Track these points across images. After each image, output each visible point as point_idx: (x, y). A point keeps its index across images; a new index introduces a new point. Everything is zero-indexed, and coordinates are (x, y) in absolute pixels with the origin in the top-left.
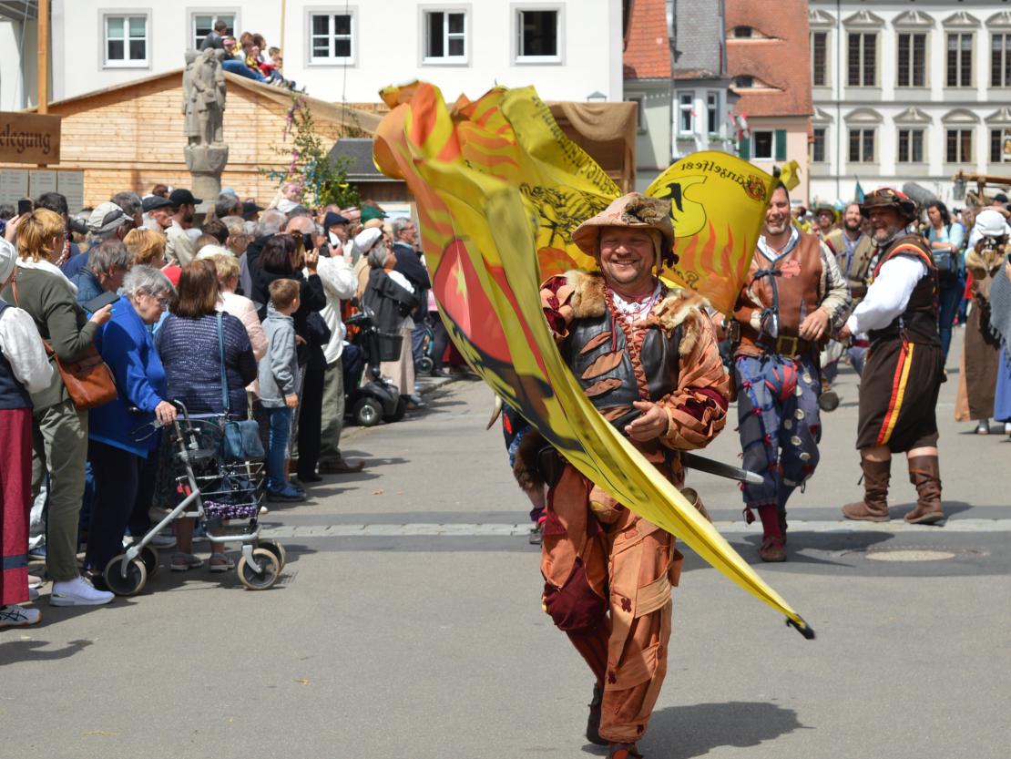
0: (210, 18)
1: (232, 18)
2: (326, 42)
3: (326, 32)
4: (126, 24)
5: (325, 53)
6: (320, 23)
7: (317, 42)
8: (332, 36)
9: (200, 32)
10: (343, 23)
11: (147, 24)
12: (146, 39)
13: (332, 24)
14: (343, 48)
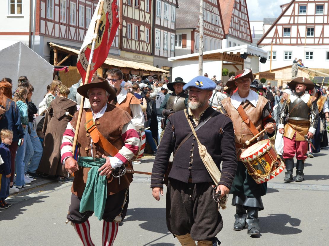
0: (287, 52)
1: (291, 52)
2: (308, 57)
3: (308, 55)
4: (273, 53)
5: (308, 59)
6: (307, 53)
7: (307, 57)
8: (309, 55)
9: (286, 54)
10: (311, 53)
11: (276, 53)
12: (276, 56)
13: (309, 53)
14: (311, 58)
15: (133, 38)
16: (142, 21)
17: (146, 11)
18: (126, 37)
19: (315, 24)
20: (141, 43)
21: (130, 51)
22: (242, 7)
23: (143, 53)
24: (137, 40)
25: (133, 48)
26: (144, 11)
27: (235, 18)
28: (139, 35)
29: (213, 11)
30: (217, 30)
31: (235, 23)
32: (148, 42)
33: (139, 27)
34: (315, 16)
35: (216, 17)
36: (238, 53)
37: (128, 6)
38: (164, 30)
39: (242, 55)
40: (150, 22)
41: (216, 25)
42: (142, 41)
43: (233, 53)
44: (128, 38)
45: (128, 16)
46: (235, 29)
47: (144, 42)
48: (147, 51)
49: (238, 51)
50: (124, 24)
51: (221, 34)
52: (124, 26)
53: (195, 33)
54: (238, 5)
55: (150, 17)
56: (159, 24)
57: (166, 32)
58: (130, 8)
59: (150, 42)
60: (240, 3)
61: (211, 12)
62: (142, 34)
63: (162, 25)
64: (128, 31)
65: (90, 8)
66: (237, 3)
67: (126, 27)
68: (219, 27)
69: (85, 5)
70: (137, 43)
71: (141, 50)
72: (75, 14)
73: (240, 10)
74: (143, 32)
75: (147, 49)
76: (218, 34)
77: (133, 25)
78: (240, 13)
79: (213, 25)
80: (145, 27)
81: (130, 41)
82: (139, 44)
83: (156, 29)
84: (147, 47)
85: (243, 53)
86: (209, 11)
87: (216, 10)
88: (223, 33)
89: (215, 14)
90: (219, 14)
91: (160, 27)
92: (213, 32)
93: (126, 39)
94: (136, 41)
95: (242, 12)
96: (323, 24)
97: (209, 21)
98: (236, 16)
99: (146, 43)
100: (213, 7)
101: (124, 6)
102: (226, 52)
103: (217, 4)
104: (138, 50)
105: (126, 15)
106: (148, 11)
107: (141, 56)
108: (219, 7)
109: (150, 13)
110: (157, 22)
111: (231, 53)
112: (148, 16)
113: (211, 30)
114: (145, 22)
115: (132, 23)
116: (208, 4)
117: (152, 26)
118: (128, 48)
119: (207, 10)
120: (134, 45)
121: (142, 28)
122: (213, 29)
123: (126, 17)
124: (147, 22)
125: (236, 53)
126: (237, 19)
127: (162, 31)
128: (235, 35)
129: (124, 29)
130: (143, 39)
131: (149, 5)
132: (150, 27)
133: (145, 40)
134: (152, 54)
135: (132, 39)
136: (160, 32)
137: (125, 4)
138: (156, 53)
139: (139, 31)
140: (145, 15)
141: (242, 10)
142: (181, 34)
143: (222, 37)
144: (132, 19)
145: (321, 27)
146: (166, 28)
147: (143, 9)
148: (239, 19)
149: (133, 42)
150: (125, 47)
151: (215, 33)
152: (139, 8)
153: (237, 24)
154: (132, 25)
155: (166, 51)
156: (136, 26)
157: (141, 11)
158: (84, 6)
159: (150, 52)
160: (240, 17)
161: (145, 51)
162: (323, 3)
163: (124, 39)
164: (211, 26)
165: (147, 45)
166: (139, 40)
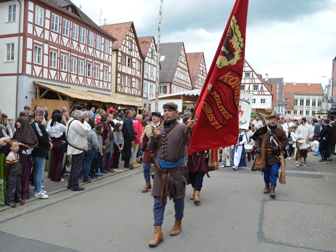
15: (126, 85)
16: (134, 75)
17: (137, 69)
18: (120, 84)
19: (245, 84)
20: (132, 89)
21: (124, 93)
22: (204, 73)
23: (134, 95)
24: (130, 87)
25: (126, 92)
26: (135, 69)
27: (199, 79)
28: (131, 84)
29: (184, 73)
30: (188, 84)
31: (200, 82)
32: (139, 89)
33: (131, 79)
34: (245, 79)
35: (187, 77)
36: (192, 95)
37: (122, 65)
38: (150, 82)
39: (195, 96)
40: (140, 77)
41: (187, 82)
42: (133, 88)
43: (189, 95)
44: (122, 85)
45: (122, 71)
46: (200, 85)
47: (135, 88)
48: (138, 94)
49: (193, 94)
50: (119, 75)
51: (190, 87)
52: (119, 78)
53: (172, 85)
54: (202, 72)
55: (140, 73)
56: (147, 78)
57: (152, 83)
58: (123, 67)
60: (203, 71)
61: (183, 74)
62: (133, 83)
63: (149, 78)
64: (122, 80)
65: (83, 61)
66: (201, 71)
67: (121, 78)
68: (189, 83)
69: (78, 58)
70: (129, 89)
71: (133, 93)
72: (67, 63)
73: (203, 75)
74: (135, 82)
75: (138, 93)
76: (188, 87)
77: (127, 77)
78: (203, 76)
79: (185, 81)
80: (136, 79)
81: (123, 88)
82: (131, 89)
83: (144, 81)
84: (138, 92)
85: (196, 95)
86: (182, 73)
87: (187, 73)
88: (191, 87)
89: (186, 75)
90: (189, 75)
91: (147, 80)
92: (185, 85)
93: (120, 86)
94: (128, 88)
95: (204, 76)
96: (250, 84)
97: (182, 79)
98: (200, 78)
99: (137, 90)
100: (184, 71)
101: (119, 64)
102: (185, 94)
103: (187, 70)
104: (130, 93)
105: (120, 70)
106: (139, 70)
107: (132, 97)
108: (189, 71)
109: (140, 71)
110: (145, 77)
111: (188, 95)
112: (138, 73)
113: (183, 84)
114: (136, 76)
115: (126, 75)
116: (181, 69)
117: (141, 79)
118: (122, 91)
119: (180, 72)
120: (126, 90)
121: (133, 79)
122: (185, 83)
123: (120, 71)
124: (138, 76)
125: (191, 95)
126: (201, 79)
127: (149, 83)
128: (200, 88)
129: (119, 80)
130: (134, 87)
131: (139, 66)
132: (140, 80)
133: (136, 87)
134: (142, 96)
135: (125, 87)
136: (148, 83)
137: (120, 63)
138: (145, 96)
139: (132, 81)
140: (136, 72)
141: (204, 75)
142: (164, 85)
143: (191, 89)
144: (126, 73)
145: (248, 85)
146: (152, 81)
147: (134, 67)
148: (202, 80)
149: (126, 88)
150: (119, 91)
151: (186, 86)
152: (131, 67)
153: (201, 82)
154: (125, 77)
155: (152, 95)
156: (129, 78)
157: (133, 69)
158: (76, 59)
159: (140, 95)
160: (203, 79)
161: (136, 94)
162: (249, 72)
163: (118, 85)
164: (183, 82)
165: (138, 90)
166: (131, 87)
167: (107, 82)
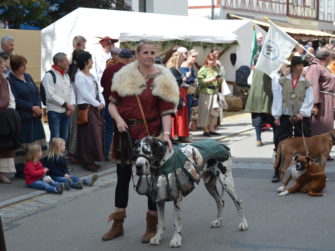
15: (299, 4)
18: (292, 4)
20: (306, 8)
21: (296, 17)
23: (308, 18)
25: (299, 14)
28: (304, 1)
42: (307, 7)
44: (294, 5)
47: (309, 7)
48: (312, 17)
59: (314, 8)
70: (303, 9)
71: (306, 16)
75: (312, 14)
81: (296, 8)
82: (304, 9)
84: (312, 12)
93: (292, 6)
94: (301, 7)
99: (311, 8)
104: (303, 15)
107: (307, 21)
118: (295, 14)
120: (299, 11)
130: (307, 5)
134: (317, 19)
135: (297, 6)
138: (321, 18)
149: (299, 8)
150: (292, 13)
155: (330, 16)
159: (314, 17)
161: (310, 16)
163: (290, 5)
165: (312, 10)
166: (305, 6)
167: (282, 4)
